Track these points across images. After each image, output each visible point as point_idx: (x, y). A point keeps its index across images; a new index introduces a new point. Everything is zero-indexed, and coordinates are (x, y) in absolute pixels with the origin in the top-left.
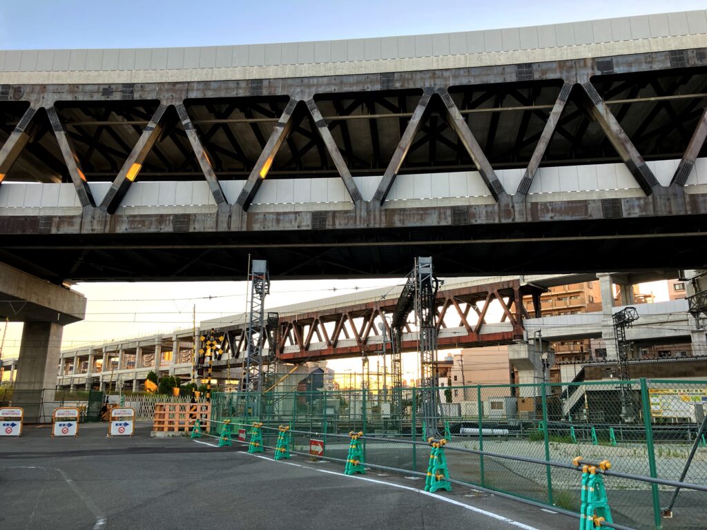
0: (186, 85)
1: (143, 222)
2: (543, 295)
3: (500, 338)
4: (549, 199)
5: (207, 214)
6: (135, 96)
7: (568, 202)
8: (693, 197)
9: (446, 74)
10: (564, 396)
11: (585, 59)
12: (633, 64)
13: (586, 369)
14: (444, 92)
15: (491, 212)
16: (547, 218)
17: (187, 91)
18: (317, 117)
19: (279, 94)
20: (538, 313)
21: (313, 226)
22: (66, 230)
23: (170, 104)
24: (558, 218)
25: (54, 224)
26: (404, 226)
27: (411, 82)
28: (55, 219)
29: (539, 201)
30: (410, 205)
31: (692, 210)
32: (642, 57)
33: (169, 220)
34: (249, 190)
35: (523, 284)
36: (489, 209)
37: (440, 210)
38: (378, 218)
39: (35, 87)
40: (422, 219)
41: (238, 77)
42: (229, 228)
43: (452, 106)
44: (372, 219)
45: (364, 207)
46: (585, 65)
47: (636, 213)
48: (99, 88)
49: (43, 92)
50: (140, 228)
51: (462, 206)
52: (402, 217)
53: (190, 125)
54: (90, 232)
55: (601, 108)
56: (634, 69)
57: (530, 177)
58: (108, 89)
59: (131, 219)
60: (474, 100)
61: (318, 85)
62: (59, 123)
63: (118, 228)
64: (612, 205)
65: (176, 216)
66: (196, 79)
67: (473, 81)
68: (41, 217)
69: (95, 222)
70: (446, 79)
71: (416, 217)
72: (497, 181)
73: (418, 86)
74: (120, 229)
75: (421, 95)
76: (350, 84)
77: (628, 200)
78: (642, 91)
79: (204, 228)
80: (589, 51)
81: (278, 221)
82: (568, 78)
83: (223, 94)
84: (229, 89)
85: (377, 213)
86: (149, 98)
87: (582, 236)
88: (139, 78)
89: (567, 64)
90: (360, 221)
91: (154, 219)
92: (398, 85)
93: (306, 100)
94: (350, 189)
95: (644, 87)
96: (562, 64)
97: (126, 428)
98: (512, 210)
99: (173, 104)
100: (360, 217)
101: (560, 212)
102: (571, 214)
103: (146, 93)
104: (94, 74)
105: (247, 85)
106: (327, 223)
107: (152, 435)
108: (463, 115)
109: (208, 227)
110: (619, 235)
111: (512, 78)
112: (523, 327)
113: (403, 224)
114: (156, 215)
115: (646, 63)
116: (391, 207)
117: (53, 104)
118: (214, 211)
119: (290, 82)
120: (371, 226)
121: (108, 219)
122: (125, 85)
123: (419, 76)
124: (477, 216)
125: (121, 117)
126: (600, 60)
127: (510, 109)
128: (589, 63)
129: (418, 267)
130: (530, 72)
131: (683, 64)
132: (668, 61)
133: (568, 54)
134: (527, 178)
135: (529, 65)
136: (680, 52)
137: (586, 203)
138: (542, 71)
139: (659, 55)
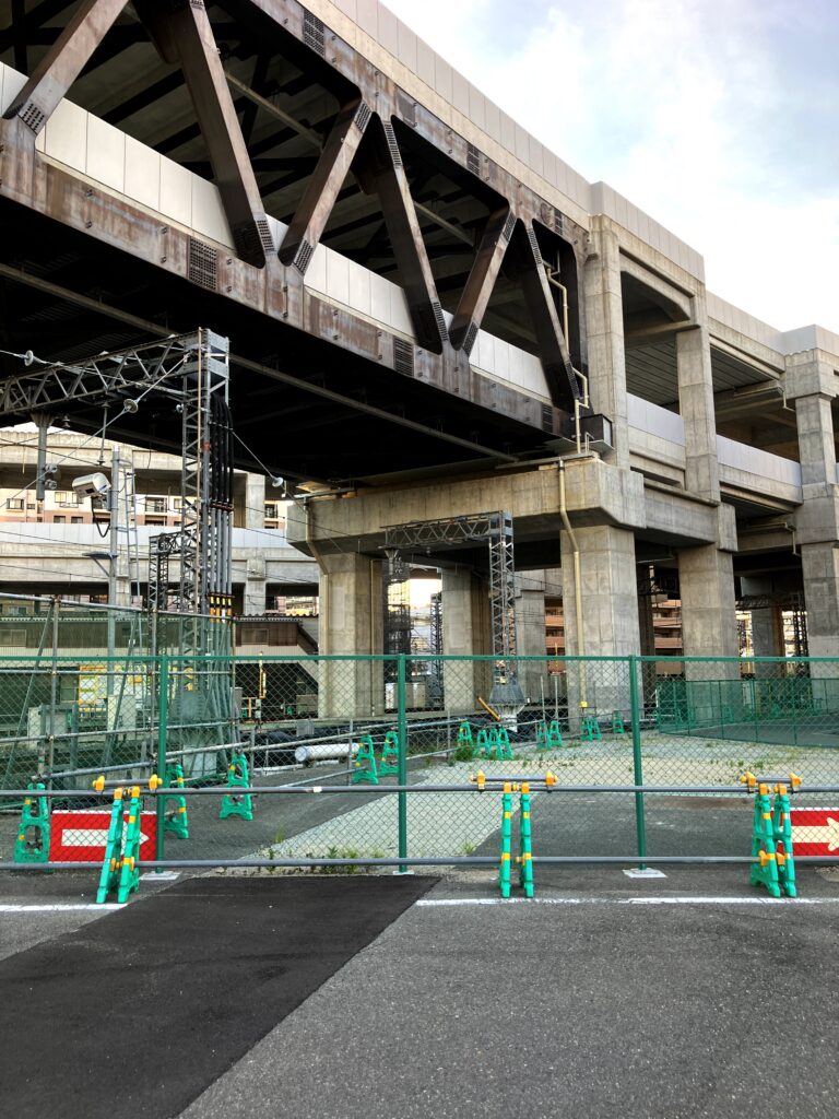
7: (357, 321)
11: (387, 77)
12: (434, 134)
15: (254, 285)
16: (329, 334)
24: (342, 343)
29: (318, 296)
31: (474, 397)
36: (251, 277)
37: (167, 234)
38: (27, 177)
40: (129, 234)
46: (387, 89)
51: (207, 246)
52: (86, 208)
55: (400, 176)
56: (435, 141)
57: (311, 245)
64: (404, 350)
77: (420, 351)
80: (392, 68)
82: (367, 93)
89: (368, 67)
96: (361, 62)
98: (284, 296)
101: (347, 333)
102: (358, 342)
111: (295, 28)
115: (445, 140)
124: (232, 281)
126: (404, 96)
128: (392, 89)
129: (203, 354)
130: (321, 40)
131: (477, 172)
132: (465, 156)
133: (369, 52)
134: (307, 244)
135: (321, 25)
136: (477, 151)
137: (377, 333)
138: (336, 51)
139: (458, 139)
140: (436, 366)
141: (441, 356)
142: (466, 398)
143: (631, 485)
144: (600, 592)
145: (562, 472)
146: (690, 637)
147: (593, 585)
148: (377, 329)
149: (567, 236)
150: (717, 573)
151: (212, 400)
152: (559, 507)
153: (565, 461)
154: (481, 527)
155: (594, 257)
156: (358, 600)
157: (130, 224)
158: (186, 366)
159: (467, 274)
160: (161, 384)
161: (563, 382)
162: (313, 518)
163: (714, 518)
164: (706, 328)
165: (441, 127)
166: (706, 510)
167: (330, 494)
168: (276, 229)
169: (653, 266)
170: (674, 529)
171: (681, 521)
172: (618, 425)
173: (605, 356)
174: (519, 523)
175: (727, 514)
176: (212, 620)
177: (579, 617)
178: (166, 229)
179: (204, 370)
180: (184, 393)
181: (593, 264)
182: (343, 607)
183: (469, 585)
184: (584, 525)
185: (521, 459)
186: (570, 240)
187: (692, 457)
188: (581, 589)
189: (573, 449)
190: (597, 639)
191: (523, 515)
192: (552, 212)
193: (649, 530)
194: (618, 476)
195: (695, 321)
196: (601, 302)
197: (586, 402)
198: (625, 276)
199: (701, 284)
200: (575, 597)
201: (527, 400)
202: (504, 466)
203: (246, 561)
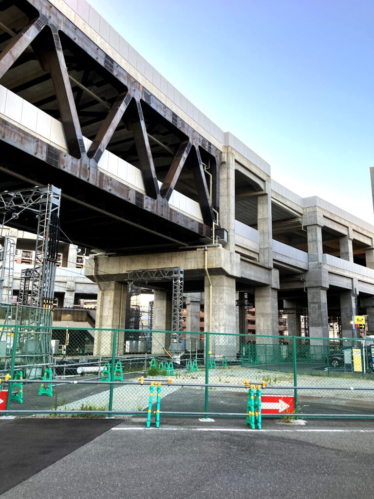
7: (120, 183)
8: (171, 210)
9: (59, 16)
11: (139, 84)
14: (56, 31)
15: (75, 166)
16: (107, 188)
24: (113, 192)
29: (104, 172)
31: (170, 218)
36: (74, 162)
37: (38, 142)
40: (22, 143)
43: (60, 49)
46: (139, 88)
47: (149, 209)
51: (55, 149)
52: (3, 129)
55: (143, 125)
56: (158, 111)
57: (102, 151)
64: (140, 197)
67: (78, 42)
70: (59, 20)
72: (82, 141)
73: (37, 7)
75: (37, 17)
77: (147, 198)
80: (142, 80)
82: (130, 89)
89: (131, 79)
96: (129, 77)
98: (88, 171)
101: (115, 188)
102: (120, 192)
111: (102, 62)
124: (65, 164)
128: (141, 88)
129: (49, 195)
130: (112, 67)
131: (176, 124)
132: (171, 118)
133: (133, 73)
134: (100, 150)
135: (112, 61)
136: (176, 116)
137: (128, 189)
138: (118, 72)
139: (169, 110)
140: (154, 204)
141: (156, 200)
142: (166, 218)
143: (235, 259)
144: (220, 304)
145: (206, 252)
146: (258, 325)
147: (217, 301)
148: (128, 187)
149: (213, 154)
150: (270, 298)
151: (52, 215)
152: (204, 266)
153: (208, 247)
154: (170, 273)
155: (224, 163)
156: (115, 303)
157: (22, 138)
158: (41, 200)
159: (170, 166)
160: (30, 207)
161: (209, 214)
162: (97, 265)
163: (270, 274)
164: (270, 194)
165: (162, 105)
166: (267, 271)
167: (106, 255)
168: (87, 143)
169: (249, 168)
170: (253, 278)
171: (256, 275)
172: (230, 234)
173: (226, 204)
174: (186, 272)
175: (276, 273)
176: (44, 310)
177: (211, 314)
178: (38, 140)
179: (49, 202)
180: (40, 211)
181: (224, 166)
182: (108, 305)
183: (165, 298)
184: (215, 275)
185: (190, 245)
186: (214, 155)
187: (262, 248)
188: (212, 302)
189: (211, 242)
190: (218, 324)
191: (189, 269)
192: (207, 143)
193: (242, 278)
194: (229, 255)
195: (265, 191)
196: (226, 182)
197: (218, 223)
198: (237, 171)
199: (269, 176)
200: (209, 305)
201: (193, 221)
202: (182, 248)
203: (66, 282)
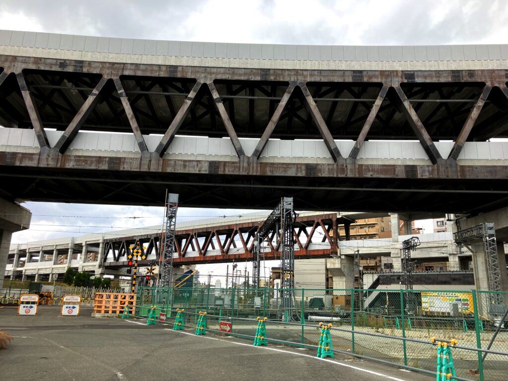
0: (122, 65)
1: (86, 161)
2: (351, 224)
3: (322, 253)
4: (370, 163)
5: (134, 158)
6: (84, 70)
7: (383, 165)
8: (462, 167)
9: (305, 73)
10: (365, 295)
11: (397, 71)
12: (427, 78)
13: (380, 277)
14: (304, 85)
15: (332, 169)
16: (369, 175)
17: (123, 69)
18: (216, 95)
19: (189, 77)
20: (348, 237)
21: (210, 171)
22: (27, 163)
23: (109, 78)
24: (376, 176)
25: (17, 159)
26: (273, 175)
27: (281, 77)
28: (19, 155)
29: (363, 163)
30: (276, 161)
31: (461, 176)
32: (434, 73)
33: (106, 160)
34: (165, 143)
35: (339, 217)
36: (331, 167)
37: (298, 166)
38: (255, 168)
39: (8, 57)
40: (285, 171)
41: (160, 63)
42: (149, 169)
43: (308, 95)
44: (251, 169)
45: (246, 160)
46: (397, 75)
47: (426, 176)
48: (57, 62)
49: (14, 61)
50: (84, 165)
51: (312, 164)
52: (271, 169)
53: (124, 94)
54: (46, 166)
55: (407, 104)
56: (428, 81)
57: (358, 147)
58: (63, 63)
59: (77, 158)
60: (322, 91)
61: (217, 74)
62: (25, 85)
63: (67, 164)
64: (411, 169)
65: (111, 159)
66: (129, 62)
67: (324, 80)
68: (8, 152)
69: (50, 159)
70: (305, 77)
71: (281, 169)
72: (336, 149)
73: (286, 79)
74: (69, 165)
75: (288, 86)
76: (239, 74)
77: (422, 167)
78: (431, 95)
79: (131, 168)
80: (400, 66)
81: (185, 166)
82: (386, 82)
83: (148, 74)
84: (153, 70)
85: (255, 165)
86: (95, 72)
87: (390, 188)
88: (88, 57)
89: (386, 73)
90: (243, 170)
91: (94, 159)
92: (272, 78)
93: (208, 82)
94: (237, 147)
95: (433, 92)
96: (382, 73)
97: (74, 310)
98: (345, 169)
99: (112, 78)
100: (243, 167)
101: (378, 172)
102: (384, 173)
103: (92, 68)
104: (53, 51)
105: (167, 68)
106: (220, 170)
107: (92, 316)
108: (316, 102)
109: (135, 167)
110: (414, 189)
111: (349, 79)
112: (338, 246)
113: (272, 173)
114: (96, 157)
115: (436, 77)
116: (264, 161)
117: (21, 71)
118: (139, 156)
119: (197, 69)
120: (251, 173)
121: (60, 157)
122: (76, 61)
123: (287, 73)
124: (322, 171)
125: (71, 84)
126: (407, 73)
127: (346, 100)
128: (400, 74)
129: (283, 204)
130: (362, 76)
131: (459, 80)
132: (450, 77)
133: (387, 67)
134: (356, 148)
135: (361, 72)
136: (459, 71)
137: (394, 167)
138: (369, 76)
139: (445, 72)
140: (433, 170)
141: (435, 165)
142: (455, 177)
162: (460, 228)
165: (432, 73)
